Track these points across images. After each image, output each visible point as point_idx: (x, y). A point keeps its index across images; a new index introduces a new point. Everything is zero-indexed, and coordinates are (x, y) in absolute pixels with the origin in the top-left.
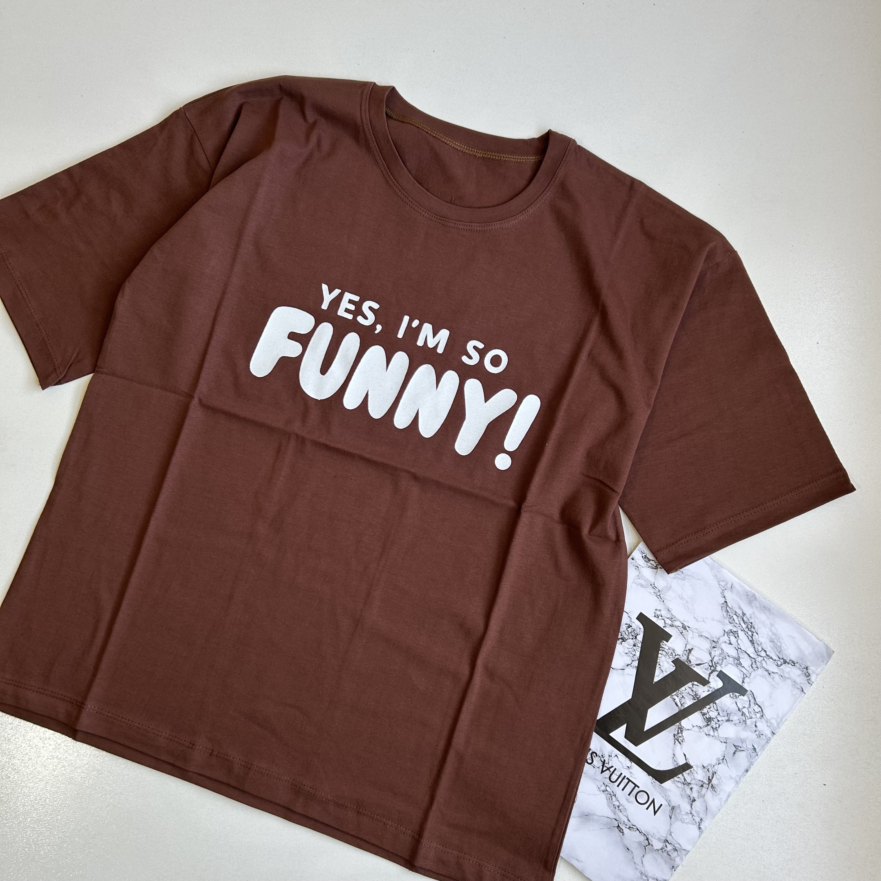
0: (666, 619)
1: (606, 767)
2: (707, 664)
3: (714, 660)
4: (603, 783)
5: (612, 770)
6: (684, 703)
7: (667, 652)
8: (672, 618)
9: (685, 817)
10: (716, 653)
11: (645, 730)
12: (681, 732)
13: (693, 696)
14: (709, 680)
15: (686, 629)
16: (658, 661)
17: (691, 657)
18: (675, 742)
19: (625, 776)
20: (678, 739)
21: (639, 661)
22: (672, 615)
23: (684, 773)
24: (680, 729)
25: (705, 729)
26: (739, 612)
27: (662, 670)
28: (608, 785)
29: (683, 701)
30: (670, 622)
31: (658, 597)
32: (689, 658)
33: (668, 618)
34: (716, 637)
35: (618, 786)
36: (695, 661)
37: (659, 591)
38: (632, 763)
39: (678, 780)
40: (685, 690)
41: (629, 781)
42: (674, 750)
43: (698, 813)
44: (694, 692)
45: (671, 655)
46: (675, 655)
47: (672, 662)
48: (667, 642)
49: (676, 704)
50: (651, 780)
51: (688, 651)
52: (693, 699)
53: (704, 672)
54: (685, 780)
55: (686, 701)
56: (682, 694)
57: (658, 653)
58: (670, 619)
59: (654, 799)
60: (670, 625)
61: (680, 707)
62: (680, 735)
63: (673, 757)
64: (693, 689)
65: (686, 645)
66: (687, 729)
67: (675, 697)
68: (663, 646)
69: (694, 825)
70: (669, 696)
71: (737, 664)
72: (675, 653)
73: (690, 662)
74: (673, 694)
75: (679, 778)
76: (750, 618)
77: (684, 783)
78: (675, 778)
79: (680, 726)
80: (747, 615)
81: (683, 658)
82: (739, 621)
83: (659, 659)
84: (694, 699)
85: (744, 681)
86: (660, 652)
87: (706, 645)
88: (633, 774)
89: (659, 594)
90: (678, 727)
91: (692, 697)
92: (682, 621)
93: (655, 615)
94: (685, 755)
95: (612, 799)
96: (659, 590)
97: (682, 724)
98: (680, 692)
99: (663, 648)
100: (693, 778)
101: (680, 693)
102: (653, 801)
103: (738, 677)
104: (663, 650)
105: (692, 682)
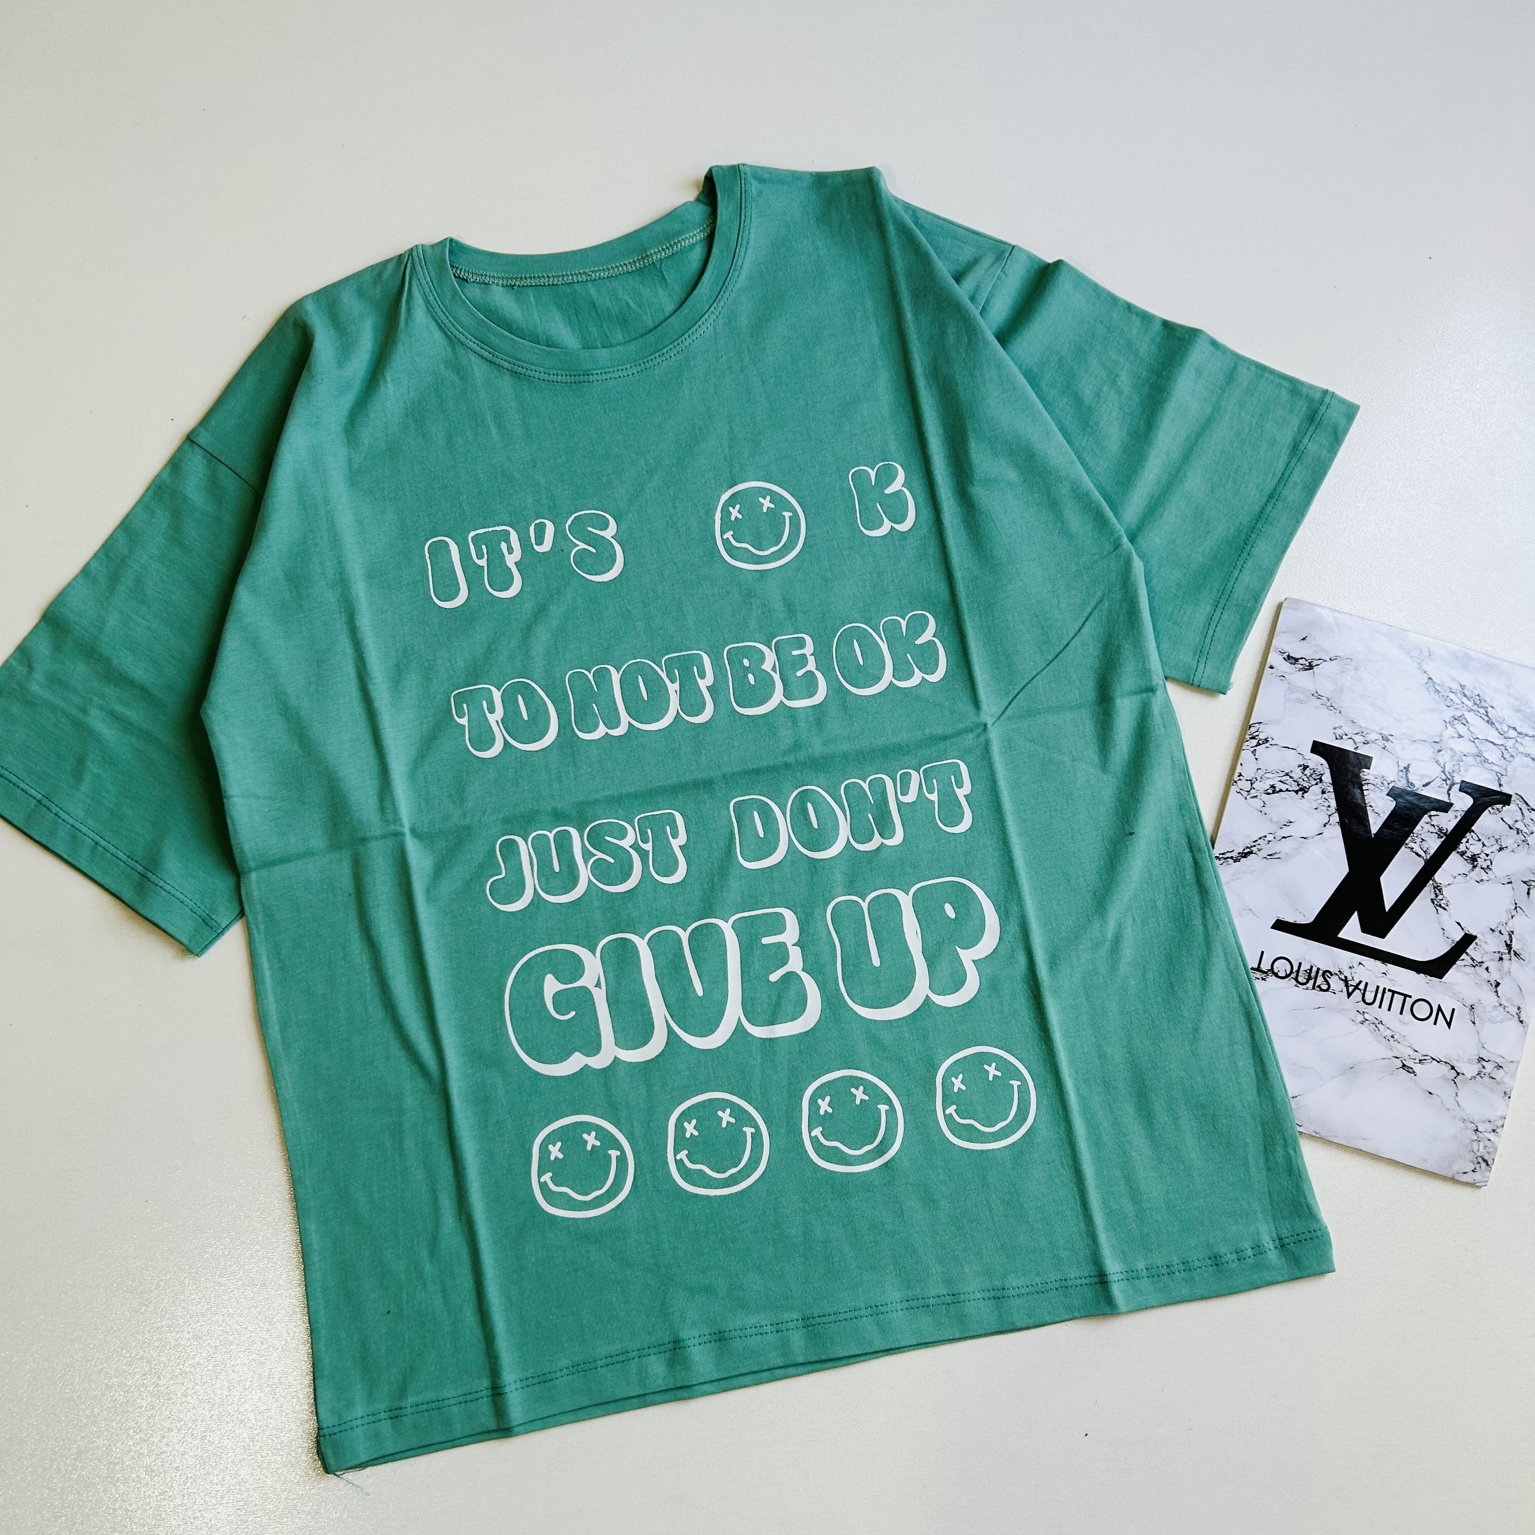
0: (1354, 737)
1: (1351, 985)
2: (1438, 779)
3: (1447, 769)
4: (1357, 1011)
5: (1362, 986)
6: (1428, 849)
7: (1374, 784)
8: (1362, 732)
9: (1494, 1014)
10: (1445, 757)
11: (1387, 910)
12: (1440, 891)
13: (1436, 833)
14: (1452, 801)
15: (1389, 740)
16: (1367, 802)
17: (1412, 778)
18: (1437, 910)
19: (1385, 989)
20: (1438, 904)
21: (1338, 813)
22: (1360, 727)
23: (1468, 951)
24: (1436, 888)
25: (1473, 874)
26: (1455, 687)
27: (1377, 813)
28: (1365, 1011)
29: (1425, 845)
30: (1362, 739)
31: (1330, 708)
32: (1410, 780)
33: (1356, 734)
34: (1437, 736)
35: (1380, 1007)
36: (1420, 781)
37: (1328, 700)
38: (1387, 965)
39: (1463, 963)
40: (1421, 829)
41: (1394, 992)
42: (1440, 923)
43: (1509, 1000)
44: (1437, 828)
45: (1382, 785)
46: (1389, 784)
47: (1388, 795)
48: (1369, 769)
49: (1417, 854)
50: (1425, 979)
51: (1404, 771)
52: (1438, 838)
53: (1438, 792)
54: (1473, 959)
55: (1429, 845)
56: (1419, 836)
57: (1362, 790)
58: (1360, 734)
59: (1439, 1005)
60: (1364, 743)
62: (1440, 897)
63: (1443, 934)
64: (1433, 823)
65: (1398, 763)
66: (1447, 884)
67: (1412, 845)
68: (1366, 777)
69: (1511, 1020)
70: (1403, 847)
71: (1481, 763)
72: (1386, 781)
73: (1414, 786)
74: (1407, 842)
75: (1463, 960)
76: (1474, 688)
77: (1474, 964)
78: (1458, 963)
79: (1434, 885)
80: (1469, 686)
81: (1402, 784)
82: (1459, 699)
83: (1368, 799)
84: (1440, 837)
85: (1502, 783)
86: (1364, 788)
87: (1427, 752)
88: (1395, 981)
89: (1330, 705)
90: (1432, 887)
91: (1436, 835)
92: (1377, 729)
93: (1336, 736)
94: (1459, 924)
95: (1379, 1030)
97: (1436, 880)
98: (1416, 835)
99: (1366, 780)
100: (1484, 952)
101: (1416, 837)
102: (1440, 1009)
103: (1490, 780)
104: (1368, 784)
105: (1428, 814)
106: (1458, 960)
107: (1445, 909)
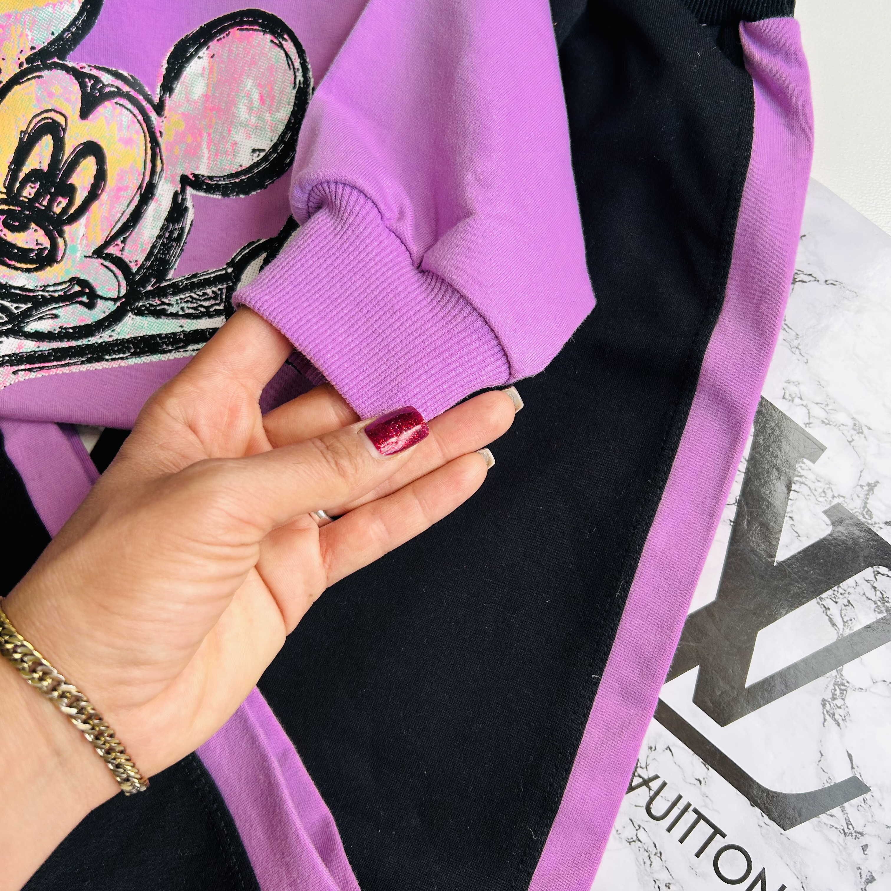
0: (812, 406)
1: (640, 776)
4: (631, 820)
5: (655, 785)
6: (851, 620)
7: (812, 487)
8: (827, 405)
11: (747, 685)
12: (841, 693)
13: (875, 602)
15: (862, 433)
16: (788, 509)
17: (873, 503)
18: (825, 720)
19: (689, 805)
20: (830, 712)
21: (737, 506)
22: (828, 396)
23: (846, 805)
24: (839, 685)
27: (796, 532)
28: (642, 825)
29: (849, 612)
30: (822, 415)
31: (793, 350)
32: (868, 506)
33: (817, 403)
35: (669, 830)
38: (708, 769)
39: (831, 821)
40: (854, 585)
41: (700, 817)
42: (821, 741)
44: (878, 593)
45: (823, 495)
46: (834, 497)
47: (825, 512)
48: (814, 462)
49: (831, 620)
50: (759, 819)
51: (866, 488)
52: (875, 610)
54: (848, 823)
55: (856, 615)
56: (846, 595)
57: (789, 489)
58: (823, 406)
59: (764, 869)
60: (823, 422)
61: (841, 632)
62: (839, 702)
63: (819, 761)
64: (875, 585)
65: (861, 472)
66: (857, 688)
67: (828, 603)
68: (803, 473)
70: (815, 599)
72: (832, 491)
73: (871, 518)
74: (823, 595)
75: (832, 816)
77: (847, 831)
78: (823, 816)
79: (838, 680)
81: (853, 506)
83: (792, 505)
84: (877, 610)
86: (794, 487)
88: (711, 800)
89: (796, 345)
90: (833, 681)
91: (873, 606)
92: (852, 411)
93: (785, 393)
94: (850, 757)
95: (651, 865)
96: (797, 335)
97: (844, 673)
98: (843, 592)
99: (801, 476)
100: (871, 820)
101: (841, 594)
102: (761, 877)
104: (803, 483)
105: (875, 567)
106: (824, 812)
107: (838, 725)
